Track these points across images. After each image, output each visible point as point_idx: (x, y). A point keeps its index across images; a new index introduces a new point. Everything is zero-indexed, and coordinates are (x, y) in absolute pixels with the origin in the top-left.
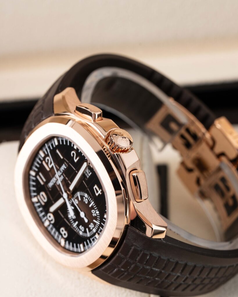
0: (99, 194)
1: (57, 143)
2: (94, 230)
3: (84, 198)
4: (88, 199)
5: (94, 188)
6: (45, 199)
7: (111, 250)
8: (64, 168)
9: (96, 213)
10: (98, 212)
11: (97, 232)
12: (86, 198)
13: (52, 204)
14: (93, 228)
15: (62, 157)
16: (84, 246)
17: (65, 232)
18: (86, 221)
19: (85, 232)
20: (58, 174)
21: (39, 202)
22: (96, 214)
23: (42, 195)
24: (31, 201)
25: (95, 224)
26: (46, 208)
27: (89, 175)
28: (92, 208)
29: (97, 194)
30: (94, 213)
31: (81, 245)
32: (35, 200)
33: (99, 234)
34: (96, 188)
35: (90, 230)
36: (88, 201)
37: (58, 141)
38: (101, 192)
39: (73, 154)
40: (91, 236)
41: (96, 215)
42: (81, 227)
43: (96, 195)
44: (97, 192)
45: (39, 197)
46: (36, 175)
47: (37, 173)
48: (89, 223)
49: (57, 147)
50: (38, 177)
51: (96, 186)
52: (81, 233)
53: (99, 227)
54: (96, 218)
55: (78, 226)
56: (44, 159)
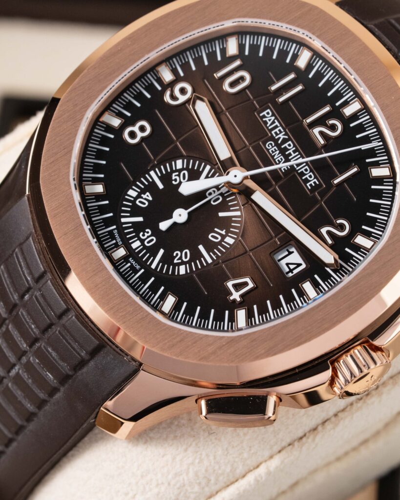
0: (231, 294)
1: (376, 172)
2: (136, 245)
3: (223, 232)
4: (220, 243)
5: (247, 279)
6: (232, 85)
8: (307, 181)
9: (183, 263)
10: (182, 270)
12: (223, 237)
14: (142, 241)
15: (337, 181)
17: (140, 135)
18: (164, 226)
19: (135, 211)
20: (297, 161)
22: (179, 265)
24: (231, 34)
25: (153, 251)
27: (283, 263)
28: (196, 255)
29: (230, 284)
30: (181, 258)
31: (99, 188)
32: (232, 47)
33: (125, 259)
34: (246, 284)
36: (215, 245)
37: (380, 180)
38: (234, 301)
39: (341, 227)
40: (121, 228)
41: (176, 261)
42: (148, 196)
43: (228, 279)
44: (237, 287)
45: (238, 63)
46: (297, 70)
47: (302, 76)
48: (156, 232)
49: (364, 169)
50: (292, 76)
51: (251, 285)
52: (132, 193)
53: (143, 265)
54: (167, 259)
55: (151, 187)
56: (336, 113)
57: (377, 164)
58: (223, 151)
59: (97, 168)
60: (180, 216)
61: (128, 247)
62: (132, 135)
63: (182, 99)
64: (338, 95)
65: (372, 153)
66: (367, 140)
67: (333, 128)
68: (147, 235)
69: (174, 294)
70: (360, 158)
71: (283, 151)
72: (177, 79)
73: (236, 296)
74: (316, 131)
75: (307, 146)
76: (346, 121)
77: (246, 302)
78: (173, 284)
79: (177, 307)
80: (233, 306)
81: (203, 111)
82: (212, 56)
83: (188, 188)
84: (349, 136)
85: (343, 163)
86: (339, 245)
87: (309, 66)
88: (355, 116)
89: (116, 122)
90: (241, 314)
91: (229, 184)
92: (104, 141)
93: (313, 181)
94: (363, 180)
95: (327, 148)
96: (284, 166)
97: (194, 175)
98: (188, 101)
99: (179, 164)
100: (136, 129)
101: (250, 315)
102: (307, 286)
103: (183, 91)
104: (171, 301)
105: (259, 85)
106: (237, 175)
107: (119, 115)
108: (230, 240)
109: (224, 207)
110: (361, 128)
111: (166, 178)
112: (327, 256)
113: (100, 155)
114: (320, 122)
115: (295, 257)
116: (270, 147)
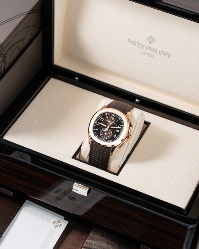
1: (119, 119)
2: (104, 138)
5: (115, 135)
6: (102, 120)
7: (102, 145)
10: (109, 138)
11: (104, 139)
13: (102, 123)
15: (117, 122)
16: (98, 137)
17: (98, 129)
18: (105, 135)
19: (102, 136)
20: (112, 123)
21: (100, 118)
23: (103, 119)
25: (106, 138)
26: (100, 121)
27: (117, 132)
28: (109, 136)
29: (114, 136)
31: (97, 136)
33: (104, 140)
35: (103, 137)
39: (120, 125)
40: (102, 138)
42: (102, 134)
44: (115, 136)
45: (101, 118)
46: (107, 115)
47: (108, 115)
48: (105, 136)
49: (118, 119)
50: (107, 116)
51: (116, 135)
52: (100, 134)
53: (106, 139)
54: (107, 138)
55: (102, 133)
56: (113, 116)
57: (119, 118)
58: (105, 126)
59: (96, 134)
60: (106, 133)
61: (103, 139)
62: (97, 130)
63: (99, 124)
64: (112, 115)
65: (118, 118)
66: (117, 117)
67: (113, 118)
68: (104, 137)
69: (110, 140)
70: (117, 119)
71: (110, 123)
72: (97, 123)
73: (115, 137)
74: (112, 119)
75: (112, 121)
76: (114, 117)
77: (116, 136)
78: (109, 139)
79: (111, 141)
80: (116, 138)
81: (101, 124)
82: (99, 119)
83: (105, 131)
84: (115, 118)
85: (116, 120)
86: (121, 126)
87: (108, 114)
88: (114, 116)
89: (95, 130)
90: (117, 138)
91: (108, 128)
92: (95, 132)
93: (115, 123)
94: (119, 120)
95: (114, 120)
96: (111, 124)
97: (105, 129)
98: (100, 124)
99: (103, 129)
100: (97, 129)
101: (117, 137)
102: (120, 132)
103: (99, 123)
104: (110, 141)
105: (105, 119)
106: (108, 127)
107: (95, 129)
108: (111, 133)
109: (109, 130)
110: (116, 116)
111: (102, 131)
112: (120, 128)
113: (95, 133)
114: (112, 118)
115: (118, 130)
116: (109, 123)
